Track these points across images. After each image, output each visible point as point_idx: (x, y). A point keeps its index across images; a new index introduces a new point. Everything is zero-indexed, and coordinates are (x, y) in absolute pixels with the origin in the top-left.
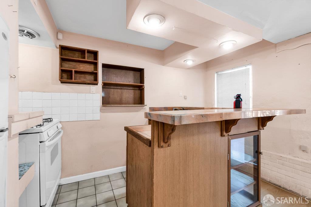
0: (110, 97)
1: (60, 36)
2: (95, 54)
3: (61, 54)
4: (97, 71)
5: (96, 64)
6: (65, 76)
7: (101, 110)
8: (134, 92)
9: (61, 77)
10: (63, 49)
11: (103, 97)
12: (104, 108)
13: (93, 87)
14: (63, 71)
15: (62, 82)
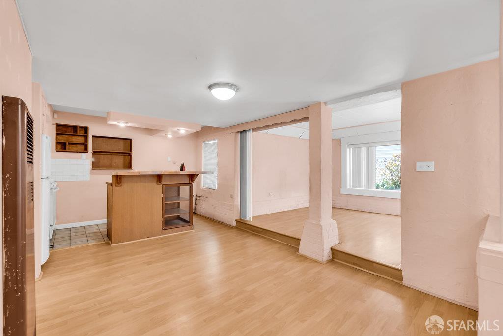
0: (100, 162)
1: (56, 116)
2: (86, 129)
3: (57, 130)
4: (87, 142)
5: (86, 138)
6: (60, 146)
7: (91, 173)
8: (124, 158)
9: (57, 147)
10: (58, 126)
11: (93, 162)
12: (93, 171)
13: (83, 155)
14: (58, 143)
15: (56, 151)
